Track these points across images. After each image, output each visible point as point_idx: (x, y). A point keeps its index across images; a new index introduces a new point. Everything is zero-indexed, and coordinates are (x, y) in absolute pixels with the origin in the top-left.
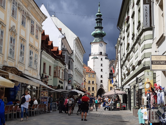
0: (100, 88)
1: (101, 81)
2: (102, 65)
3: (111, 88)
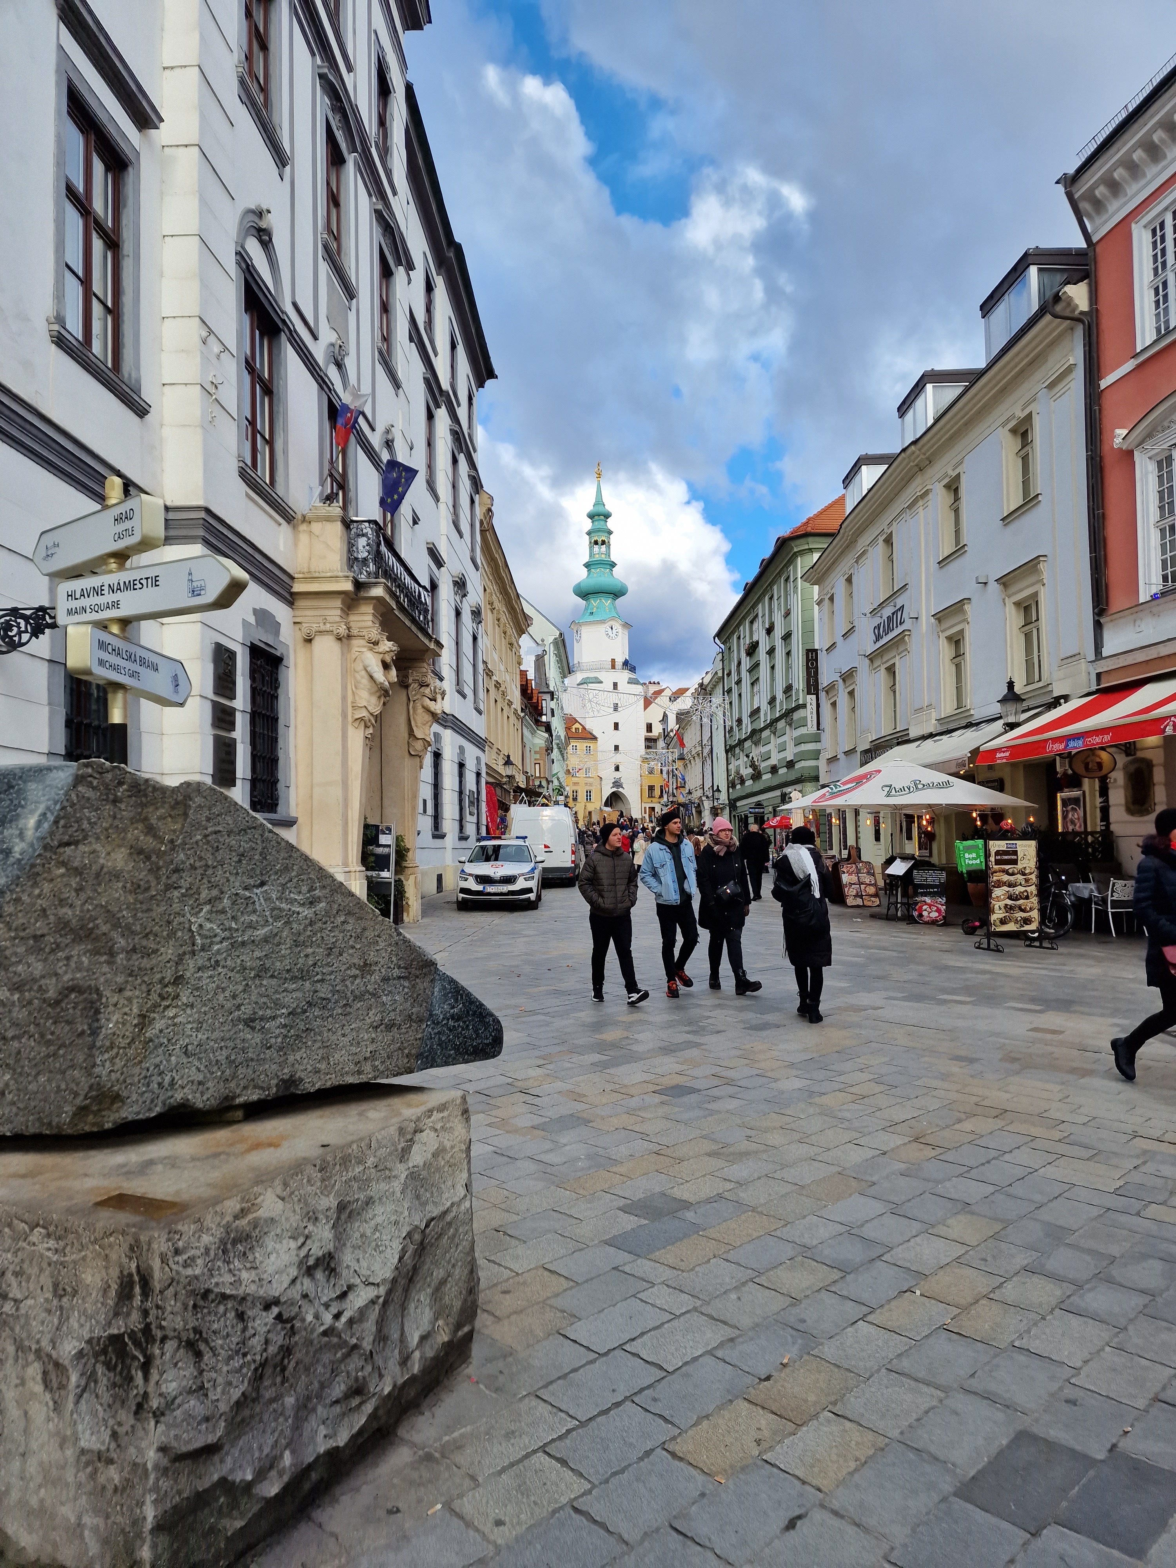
0: (614, 789)
1: (617, 768)
2: (616, 707)
3: (651, 788)
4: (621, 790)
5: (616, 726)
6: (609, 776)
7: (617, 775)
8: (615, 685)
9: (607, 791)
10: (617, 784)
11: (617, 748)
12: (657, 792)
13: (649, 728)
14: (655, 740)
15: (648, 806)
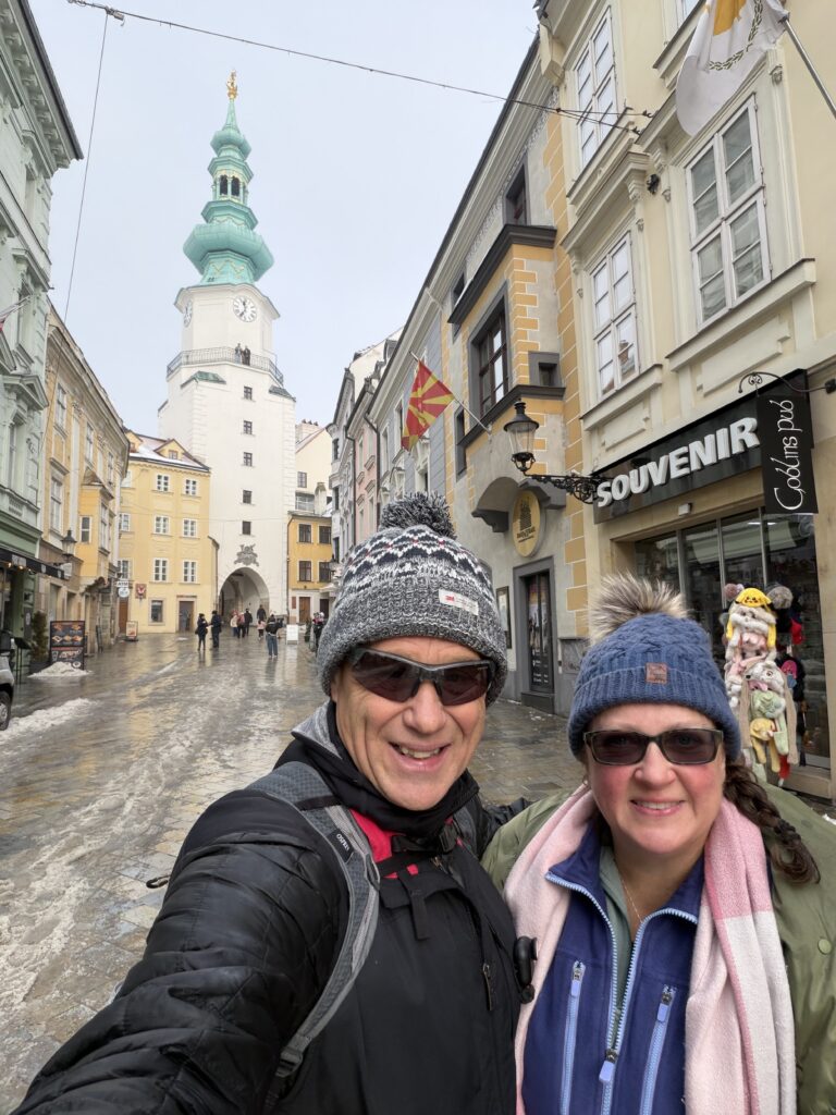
0: (241, 565)
1: (247, 528)
2: (248, 426)
3: (305, 566)
4: (252, 566)
5: (248, 458)
6: (232, 542)
7: (247, 541)
8: (248, 392)
9: (228, 566)
10: (247, 554)
11: (247, 497)
12: (315, 572)
13: (303, 478)
14: (310, 497)
15: (298, 595)
